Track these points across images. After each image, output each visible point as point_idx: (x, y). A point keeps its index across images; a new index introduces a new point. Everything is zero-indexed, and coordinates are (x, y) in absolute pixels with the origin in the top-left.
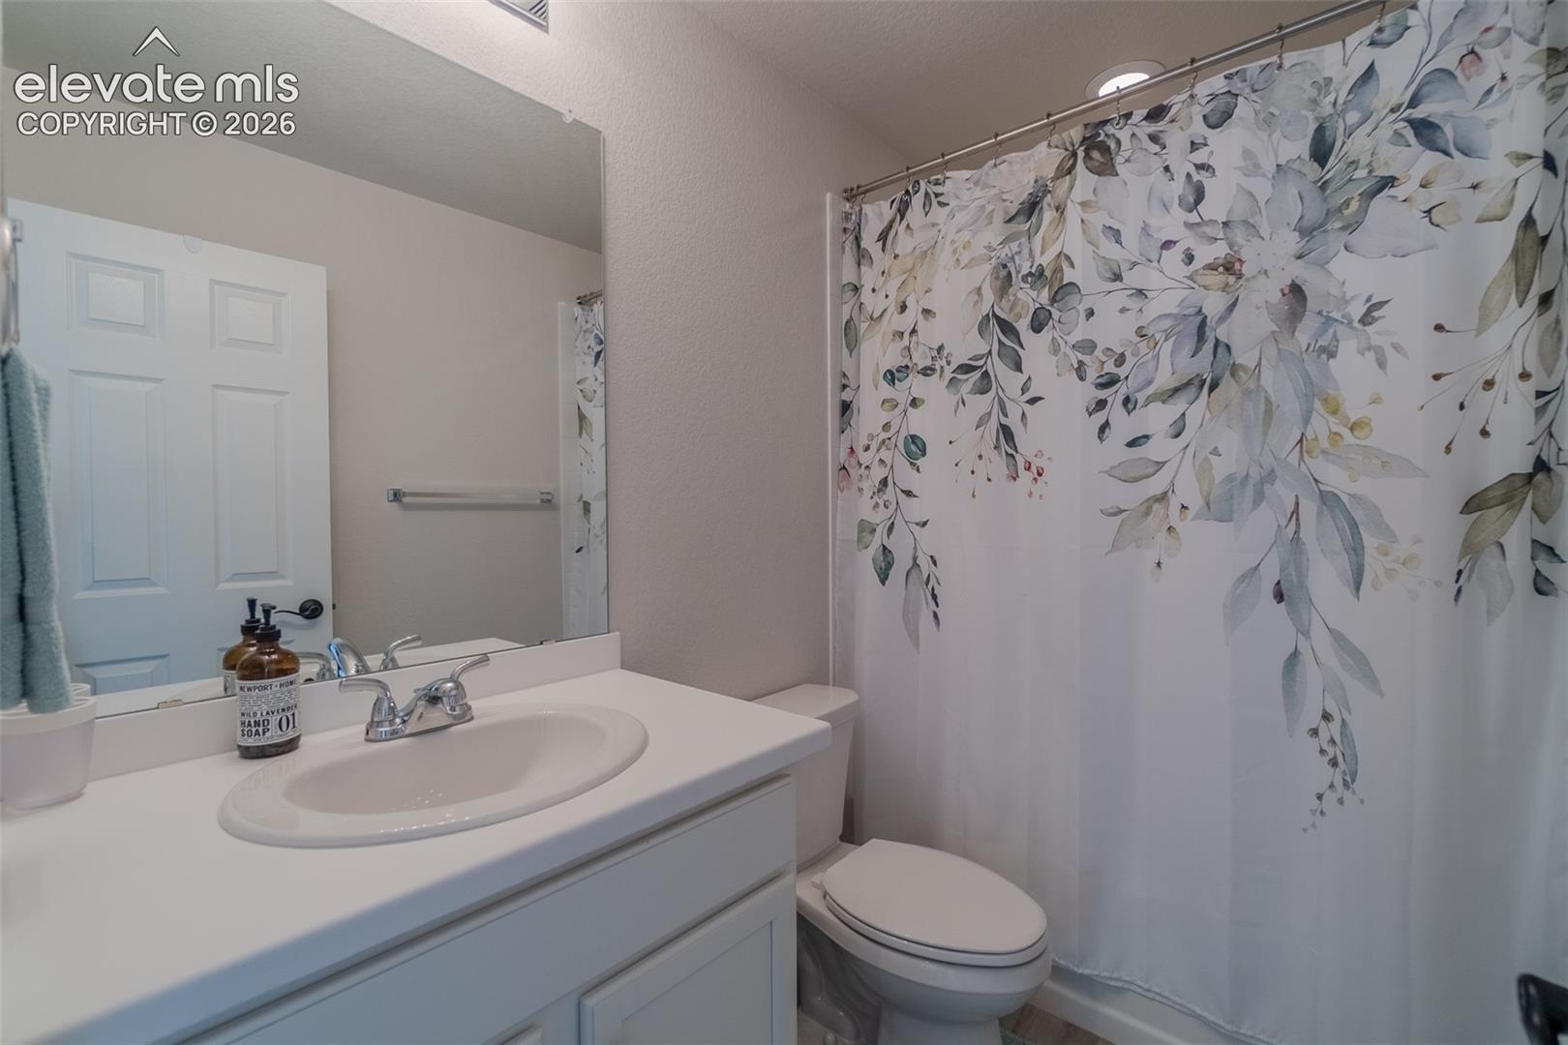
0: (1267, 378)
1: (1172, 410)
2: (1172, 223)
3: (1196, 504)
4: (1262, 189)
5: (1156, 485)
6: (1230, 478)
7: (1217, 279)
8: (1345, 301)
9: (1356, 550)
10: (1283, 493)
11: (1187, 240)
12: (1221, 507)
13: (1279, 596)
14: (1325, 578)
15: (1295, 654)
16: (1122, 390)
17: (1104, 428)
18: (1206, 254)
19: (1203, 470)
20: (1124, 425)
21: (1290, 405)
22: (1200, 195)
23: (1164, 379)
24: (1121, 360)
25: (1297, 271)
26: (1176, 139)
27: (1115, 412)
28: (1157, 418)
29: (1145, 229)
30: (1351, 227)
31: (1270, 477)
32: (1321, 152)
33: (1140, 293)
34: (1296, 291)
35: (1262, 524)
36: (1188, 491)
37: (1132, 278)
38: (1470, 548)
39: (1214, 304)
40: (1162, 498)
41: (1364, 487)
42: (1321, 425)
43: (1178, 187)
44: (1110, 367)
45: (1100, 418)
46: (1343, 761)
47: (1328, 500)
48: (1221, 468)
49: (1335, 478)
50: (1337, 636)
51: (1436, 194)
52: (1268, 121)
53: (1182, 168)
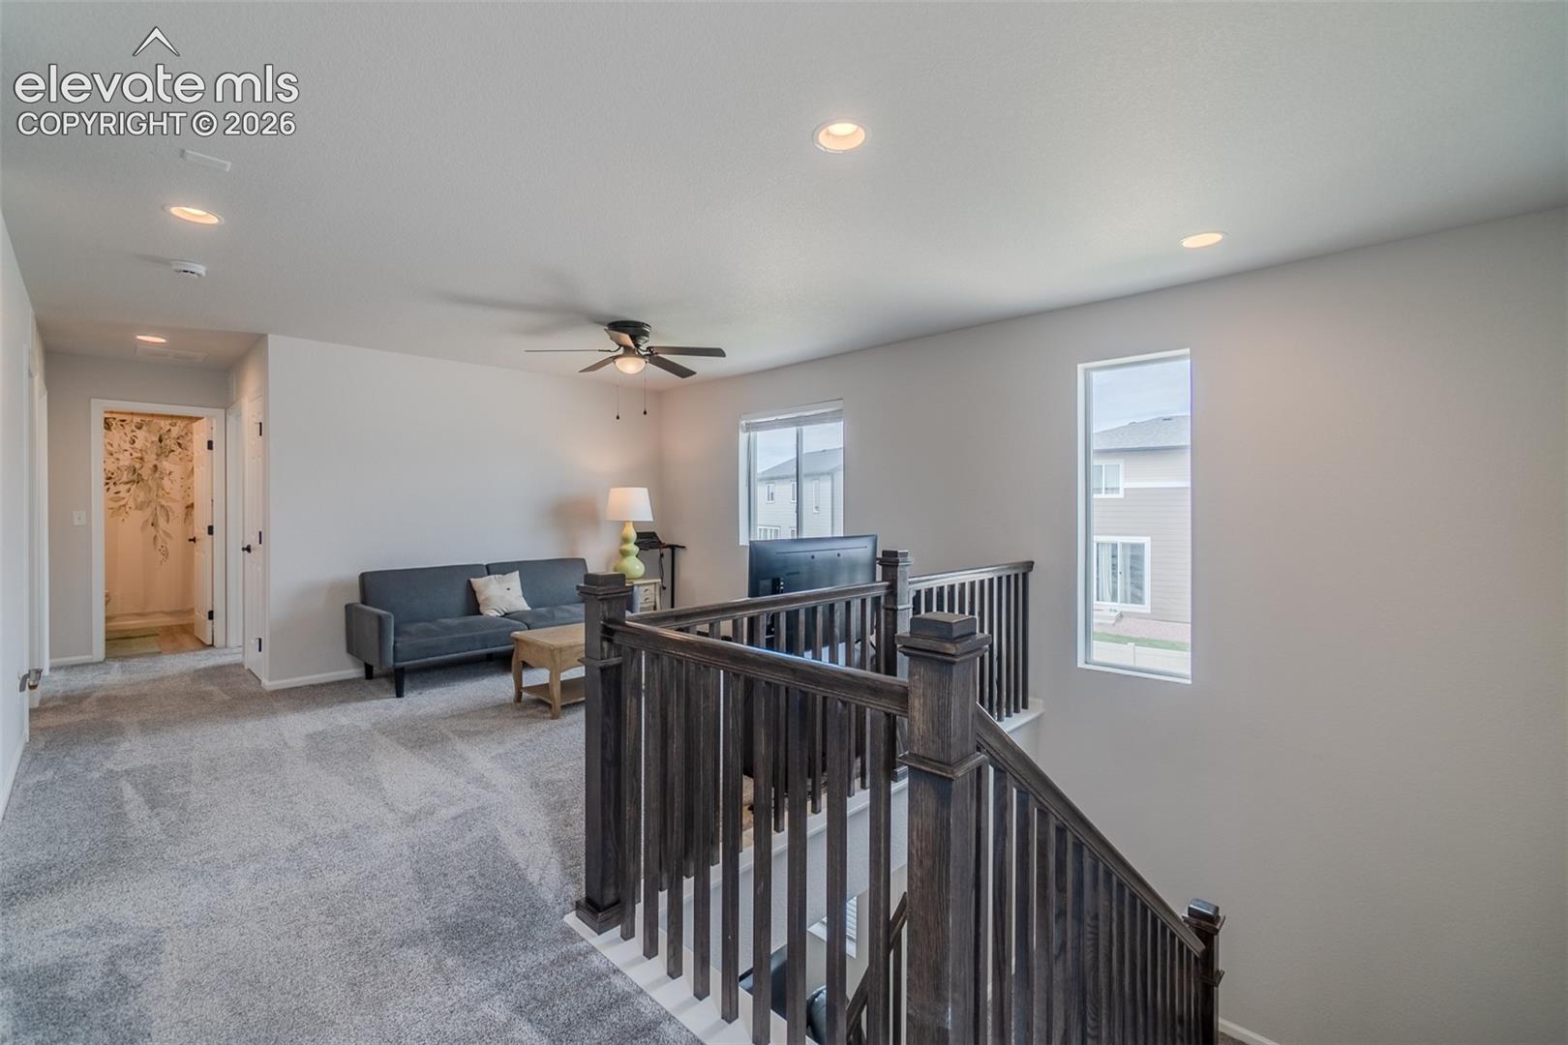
0: (150, 482)
1: (128, 486)
2: (127, 446)
3: (133, 507)
4: (149, 445)
5: (123, 502)
6: (142, 502)
7: (138, 460)
8: (165, 470)
9: (168, 515)
10: (153, 505)
11: (131, 451)
12: (140, 507)
13: (152, 525)
14: (162, 521)
15: (156, 537)
16: (113, 481)
17: (108, 489)
18: (135, 455)
19: (135, 500)
20: (113, 489)
21: (155, 488)
22: (134, 442)
23: (125, 479)
24: (113, 474)
25: (156, 462)
26: (128, 429)
27: (111, 486)
28: (123, 488)
29: (119, 445)
30: (167, 456)
31: (150, 502)
32: (161, 441)
33: (118, 459)
34: (155, 466)
35: (149, 511)
36: (131, 504)
37: (115, 455)
38: (187, 514)
39: (137, 466)
40: (124, 506)
41: (169, 504)
42: (161, 493)
43: (128, 439)
44: (110, 475)
45: (107, 487)
46: (166, 554)
47: (162, 506)
48: (139, 500)
49: (163, 502)
50: (164, 532)
51: (181, 456)
52: (150, 432)
53: (130, 435)
